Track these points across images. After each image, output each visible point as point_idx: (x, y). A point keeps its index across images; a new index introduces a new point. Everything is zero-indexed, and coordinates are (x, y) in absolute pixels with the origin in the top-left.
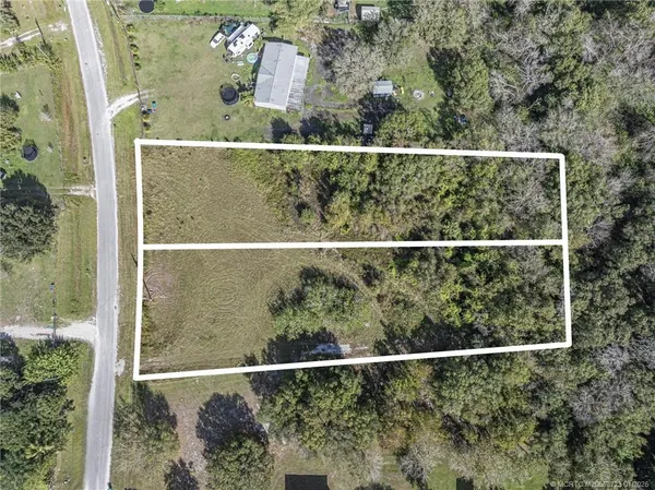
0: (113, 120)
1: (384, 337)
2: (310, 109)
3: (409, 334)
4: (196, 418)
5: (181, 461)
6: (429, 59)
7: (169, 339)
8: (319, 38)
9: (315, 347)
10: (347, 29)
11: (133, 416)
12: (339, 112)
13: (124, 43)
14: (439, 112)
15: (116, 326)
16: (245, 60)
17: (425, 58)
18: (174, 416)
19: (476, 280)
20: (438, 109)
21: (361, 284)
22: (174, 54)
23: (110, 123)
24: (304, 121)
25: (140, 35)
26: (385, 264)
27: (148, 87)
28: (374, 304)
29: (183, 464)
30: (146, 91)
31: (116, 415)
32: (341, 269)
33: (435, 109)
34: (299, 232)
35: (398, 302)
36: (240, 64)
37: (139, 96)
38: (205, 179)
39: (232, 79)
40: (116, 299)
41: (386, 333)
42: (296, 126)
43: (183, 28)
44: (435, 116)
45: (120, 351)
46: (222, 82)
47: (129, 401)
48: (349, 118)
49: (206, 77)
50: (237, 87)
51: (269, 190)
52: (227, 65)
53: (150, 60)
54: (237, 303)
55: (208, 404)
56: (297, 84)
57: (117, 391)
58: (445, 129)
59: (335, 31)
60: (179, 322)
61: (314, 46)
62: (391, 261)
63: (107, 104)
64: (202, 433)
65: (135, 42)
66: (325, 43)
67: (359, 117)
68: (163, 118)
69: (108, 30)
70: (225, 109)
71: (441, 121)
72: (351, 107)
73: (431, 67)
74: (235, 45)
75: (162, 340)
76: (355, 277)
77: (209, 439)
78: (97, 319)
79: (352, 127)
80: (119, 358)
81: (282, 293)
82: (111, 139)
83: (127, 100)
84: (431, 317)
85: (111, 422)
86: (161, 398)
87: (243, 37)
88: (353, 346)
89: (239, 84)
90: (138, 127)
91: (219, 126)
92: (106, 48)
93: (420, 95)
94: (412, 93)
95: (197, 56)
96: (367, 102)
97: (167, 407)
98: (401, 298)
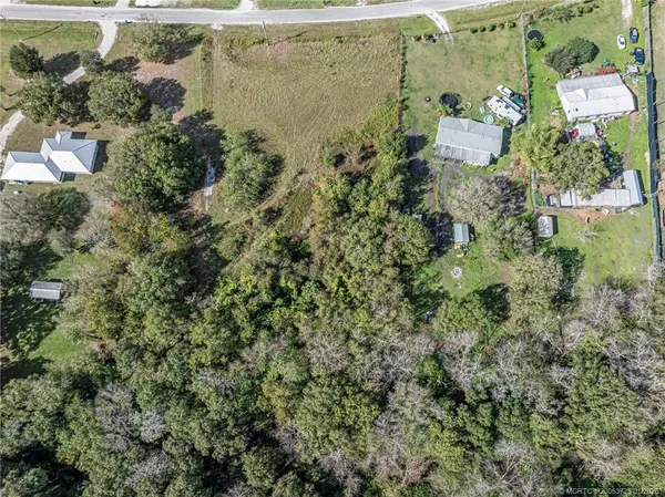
0: (425, 16)
1: (213, 223)
2: (439, 169)
3: (214, 246)
4: (170, 78)
5: (138, 68)
6: (498, 286)
7: (234, 59)
8: (514, 178)
9: (213, 166)
10: (527, 205)
11: (178, 36)
12: (436, 194)
13: (497, 21)
14: (437, 292)
15: (249, 23)
16: (486, 114)
17: (499, 282)
18: (173, 63)
19: (254, 302)
20: (441, 291)
21: (264, 206)
22: (490, 58)
23: (422, 13)
24: (425, 162)
25: (506, 32)
26: (282, 227)
27: (456, 39)
28: (245, 216)
29: (136, 69)
30: (451, 38)
31: (181, 26)
32: (281, 190)
33: (441, 288)
34: (317, 156)
35: (244, 237)
36: (482, 110)
37: (446, 33)
38: (370, 83)
39: (465, 103)
40: (271, 22)
41: (217, 225)
42: (420, 155)
43: (515, 65)
44: (434, 287)
45: (230, 27)
46: (463, 95)
47: (190, 33)
48: (429, 203)
49: (468, 83)
50: (458, 107)
51: (358, 132)
52: (480, 100)
53: (482, 40)
54: (259, 107)
55: (179, 85)
56: (460, 152)
57: (199, 26)
58: (418, 296)
59: (523, 194)
60: (247, 65)
61: (506, 174)
62: (283, 234)
63: (440, 11)
64: (157, 82)
65: (498, 28)
66: (509, 183)
67: (431, 212)
68: (427, 51)
69: (509, 10)
70: (436, 97)
71: (428, 294)
72: (442, 206)
73: (490, 288)
74: (498, 101)
75: (234, 53)
76: (272, 202)
77: (151, 86)
78: (257, 10)
79: (420, 206)
80: (224, 26)
81: (264, 141)
82: (406, 15)
83: (443, 25)
84: (227, 268)
85: (175, 22)
86: (189, 53)
87: (507, 107)
88: (209, 198)
89: (462, 109)
90: (417, 33)
91: (419, 94)
92: (491, 8)
93: (457, 273)
94: (459, 265)
95: (488, 76)
96: (446, 221)
97: (180, 58)
98: (248, 240)
